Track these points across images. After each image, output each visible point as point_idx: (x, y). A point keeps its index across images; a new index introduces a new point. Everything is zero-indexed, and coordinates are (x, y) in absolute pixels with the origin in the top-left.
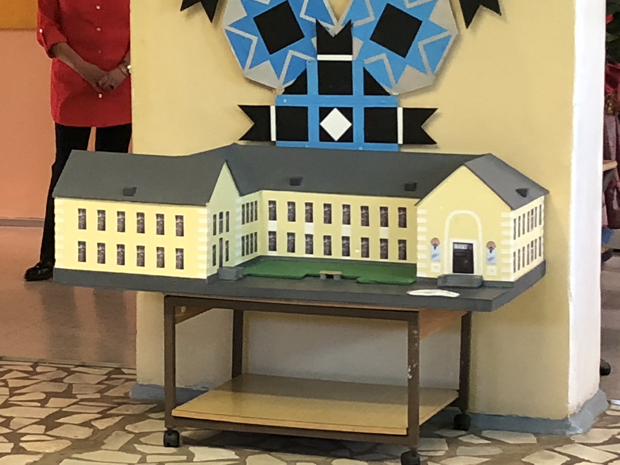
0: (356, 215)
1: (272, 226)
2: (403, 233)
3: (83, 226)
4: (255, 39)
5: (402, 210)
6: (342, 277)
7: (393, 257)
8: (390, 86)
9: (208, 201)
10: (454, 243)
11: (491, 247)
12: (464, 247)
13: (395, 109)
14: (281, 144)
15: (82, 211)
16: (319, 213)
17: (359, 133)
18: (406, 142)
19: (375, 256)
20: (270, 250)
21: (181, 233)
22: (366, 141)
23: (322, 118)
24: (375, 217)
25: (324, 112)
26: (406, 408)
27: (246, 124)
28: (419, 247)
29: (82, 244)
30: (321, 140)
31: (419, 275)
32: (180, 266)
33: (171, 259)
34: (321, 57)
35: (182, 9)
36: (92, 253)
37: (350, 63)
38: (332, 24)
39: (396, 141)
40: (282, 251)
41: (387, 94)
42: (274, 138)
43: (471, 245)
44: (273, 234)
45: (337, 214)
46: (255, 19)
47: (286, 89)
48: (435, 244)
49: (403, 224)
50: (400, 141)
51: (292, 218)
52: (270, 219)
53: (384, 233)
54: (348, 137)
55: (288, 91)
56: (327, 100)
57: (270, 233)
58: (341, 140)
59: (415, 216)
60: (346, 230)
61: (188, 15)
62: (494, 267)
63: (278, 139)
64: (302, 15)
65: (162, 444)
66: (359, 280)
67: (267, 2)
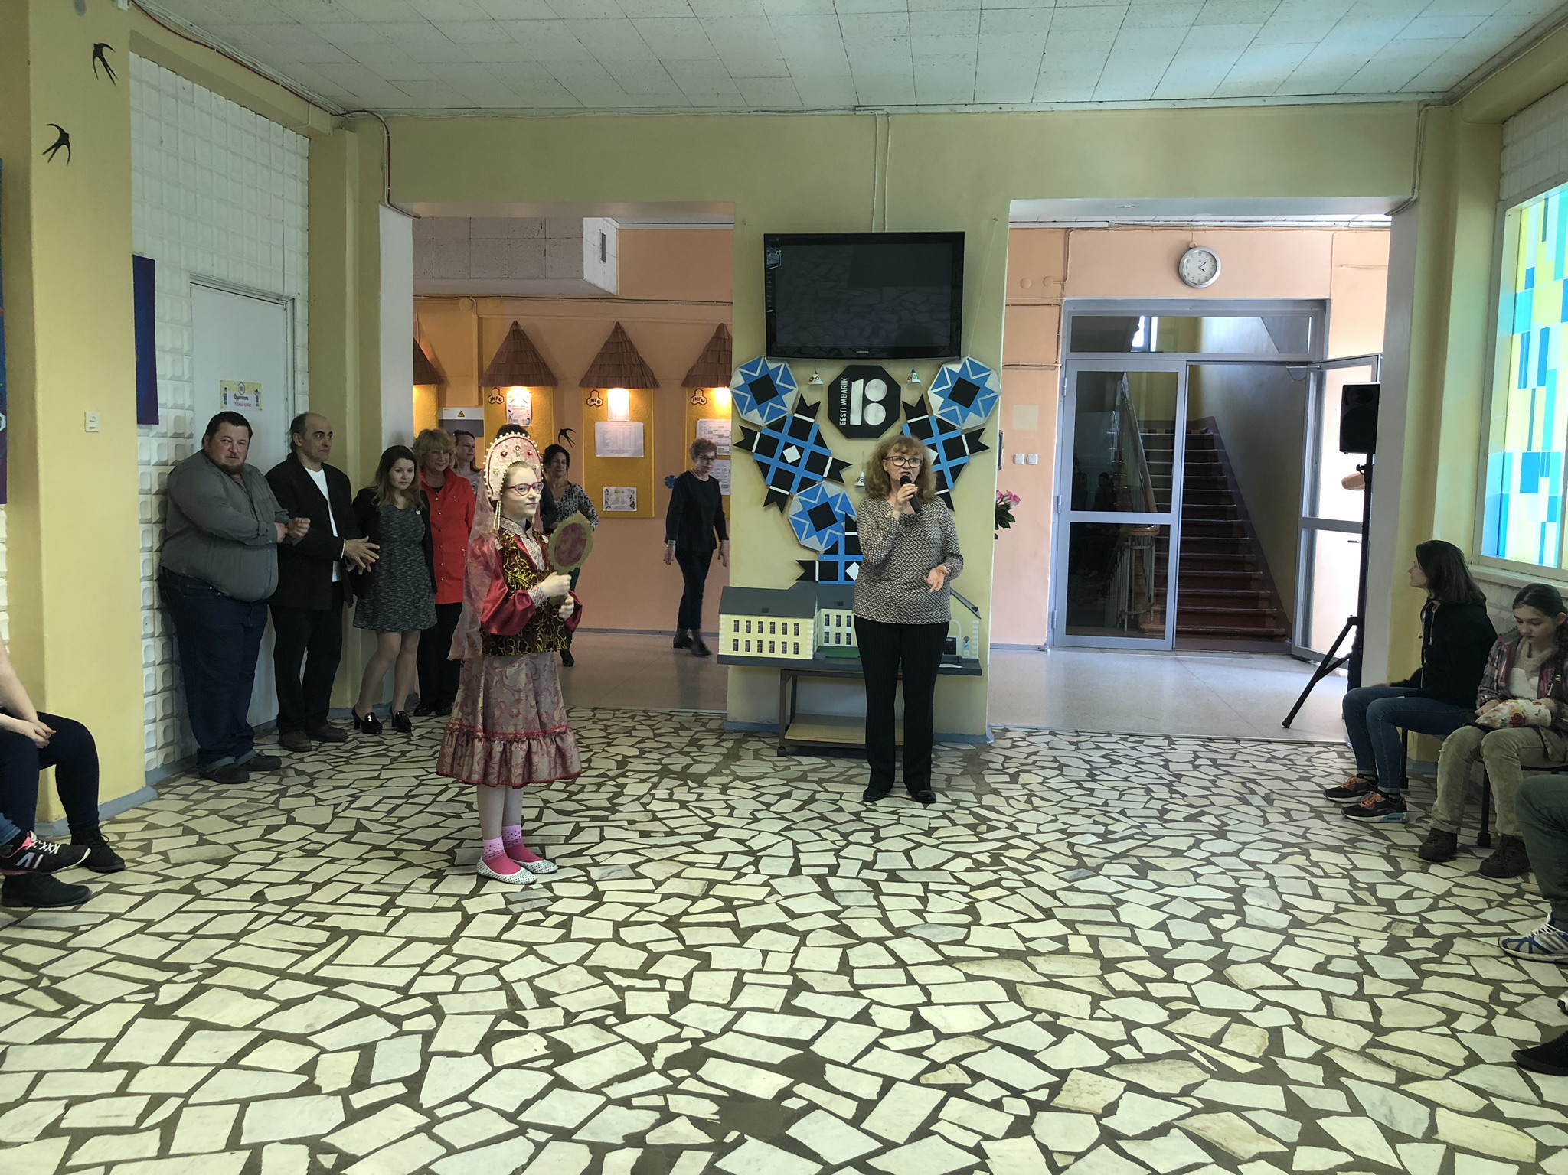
1: (827, 629)
3: (737, 630)
4: (808, 523)
14: (820, 582)
15: (737, 622)
20: (825, 642)
21: (797, 633)
23: (846, 567)
25: (848, 564)
27: (800, 572)
29: (736, 640)
30: (846, 580)
32: (796, 652)
33: (790, 648)
34: (847, 534)
36: (742, 645)
40: (832, 643)
42: (817, 579)
46: (808, 512)
52: (826, 625)
55: (826, 552)
56: (850, 558)
57: (825, 633)
61: (765, 510)
62: (968, 651)
63: (819, 579)
64: (837, 509)
65: (776, 755)
67: (816, 502)
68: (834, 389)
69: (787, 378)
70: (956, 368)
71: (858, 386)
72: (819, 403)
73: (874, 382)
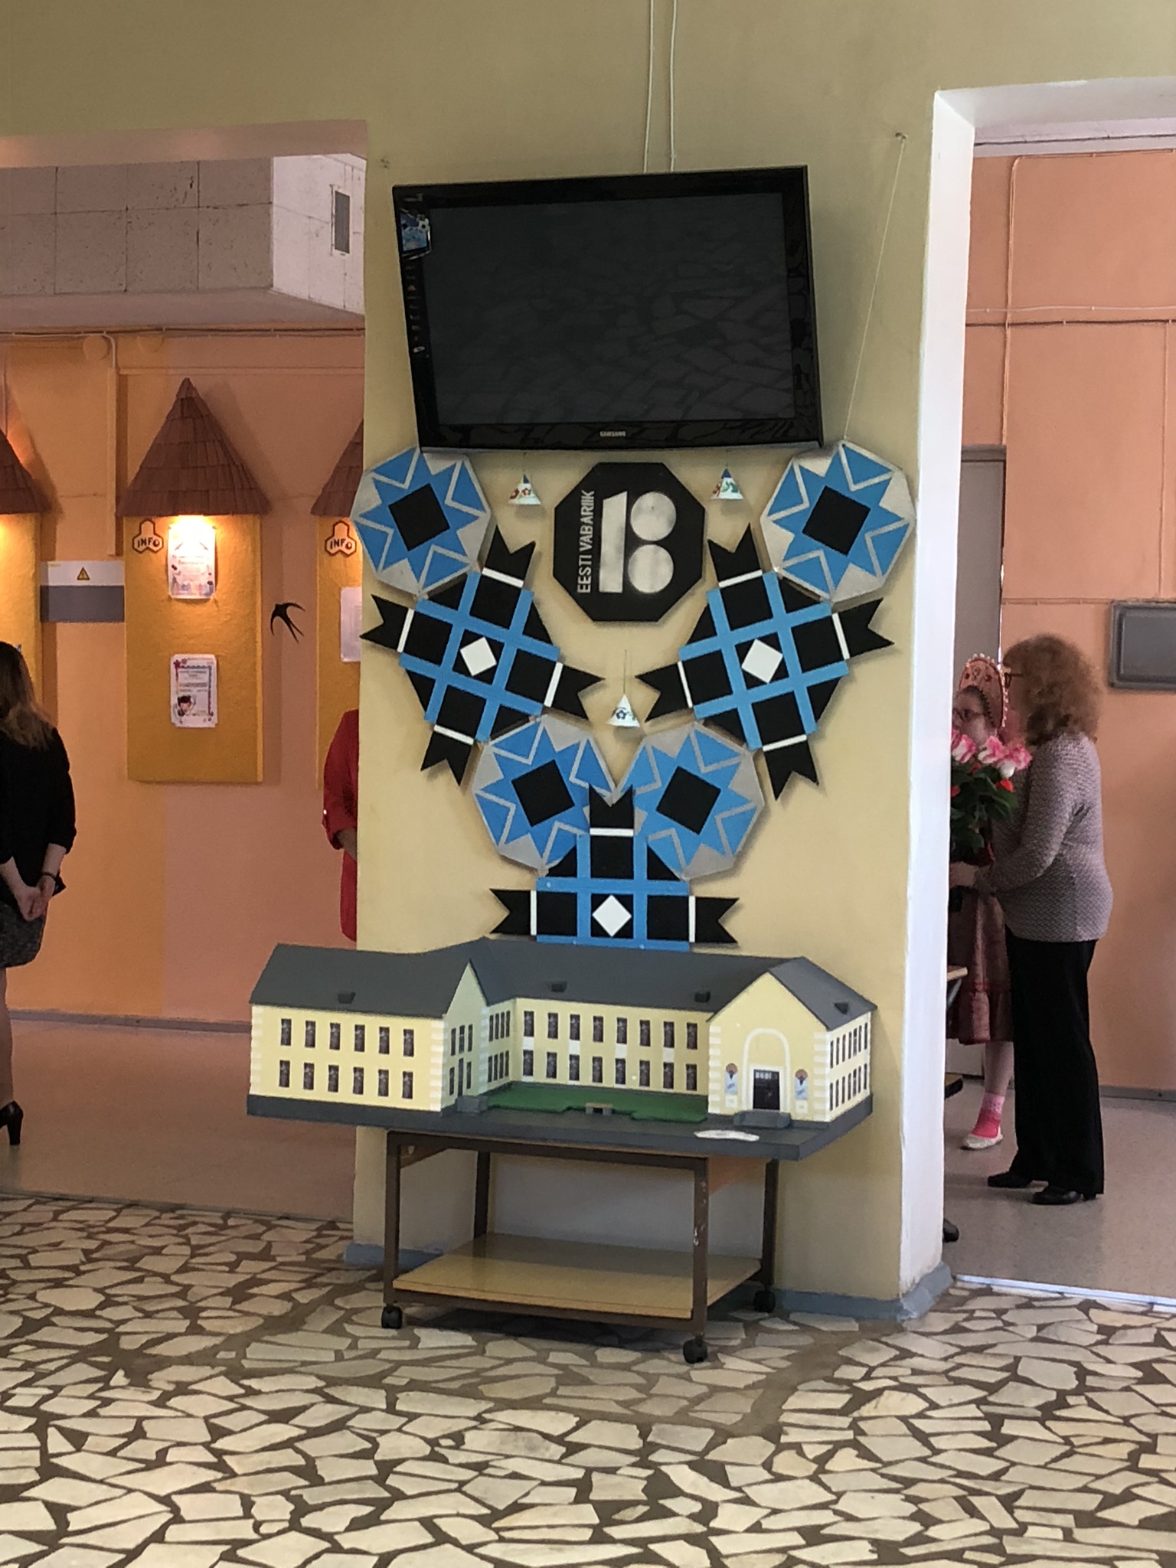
0: (634, 1033)
1: (528, 1043)
2: (692, 1057)
3: (286, 1040)
4: (513, 807)
5: (692, 1027)
6: (613, 1112)
7: (680, 1086)
8: (681, 870)
9: (446, 1012)
10: (755, 1071)
11: (801, 1076)
12: (767, 1076)
13: (686, 899)
14: (541, 939)
15: (287, 1022)
16: (587, 1028)
17: (641, 928)
18: (699, 939)
19: (657, 1084)
20: (525, 1074)
21: (409, 1052)
22: (649, 937)
23: (594, 907)
24: (657, 1034)
25: (598, 900)
26: (691, 1282)
27: (500, 914)
28: (711, 1074)
29: (285, 1065)
30: (593, 934)
31: (711, 1110)
32: (408, 1094)
33: (396, 1085)
34: (595, 832)
35: (422, 769)
36: (297, 1076)
37: (630, 840)
38: (608, 789)
39: (687, 939)
40: (540, 1076)
41: (676, 879)
42: (534, 931)
43: (778, 1073)
44: (529, 1054)
45: (610, 1030)
46: (514, 782)
47: (550, 870)
48: (732, 1070)
49: (693, 1044)
50: (692, 938)
51: (553, 1034)
52: (526, 1034)
53: (669, 1055)
54: (626, 931)
55: (553, 872)
56: (601, 885)
57: (525, 1052)
58: (618, 935)
59: (707, 1035)
60: (621, 1051)
61: (432, 776)
62: (805, 1103)
63: (539, 932)
64: (572, 779)
65: (380, 1324)
66: (635, 1115)
67: (529, 761)
68: (566, 516)
69: (465, 492)
70: (820, 466)
71: (615, 506)
72: (532, 545)
73: (649, 500)
